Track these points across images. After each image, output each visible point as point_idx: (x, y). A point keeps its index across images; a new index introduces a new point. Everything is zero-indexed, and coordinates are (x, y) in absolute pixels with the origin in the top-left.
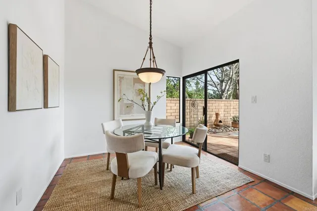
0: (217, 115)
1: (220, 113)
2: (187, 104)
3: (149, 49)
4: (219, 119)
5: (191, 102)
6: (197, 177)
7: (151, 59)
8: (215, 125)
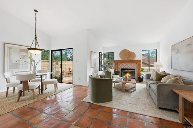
0: (69, 69)
1: (71, 68)
2: (53, 64)
3: (35, 40)
4: (70, 71)
5: (56, 62)
6: (57, 89)
7: (36, 44)
8: (68, 73)
